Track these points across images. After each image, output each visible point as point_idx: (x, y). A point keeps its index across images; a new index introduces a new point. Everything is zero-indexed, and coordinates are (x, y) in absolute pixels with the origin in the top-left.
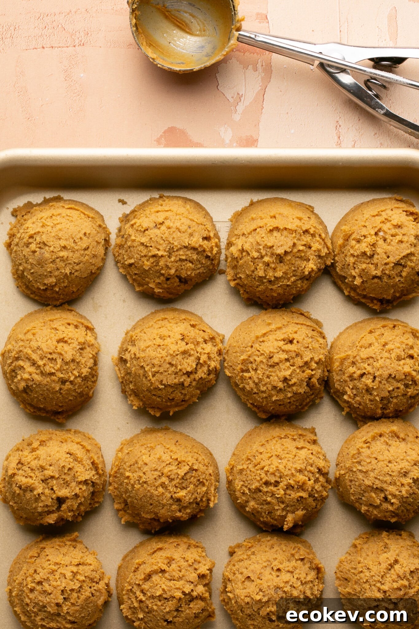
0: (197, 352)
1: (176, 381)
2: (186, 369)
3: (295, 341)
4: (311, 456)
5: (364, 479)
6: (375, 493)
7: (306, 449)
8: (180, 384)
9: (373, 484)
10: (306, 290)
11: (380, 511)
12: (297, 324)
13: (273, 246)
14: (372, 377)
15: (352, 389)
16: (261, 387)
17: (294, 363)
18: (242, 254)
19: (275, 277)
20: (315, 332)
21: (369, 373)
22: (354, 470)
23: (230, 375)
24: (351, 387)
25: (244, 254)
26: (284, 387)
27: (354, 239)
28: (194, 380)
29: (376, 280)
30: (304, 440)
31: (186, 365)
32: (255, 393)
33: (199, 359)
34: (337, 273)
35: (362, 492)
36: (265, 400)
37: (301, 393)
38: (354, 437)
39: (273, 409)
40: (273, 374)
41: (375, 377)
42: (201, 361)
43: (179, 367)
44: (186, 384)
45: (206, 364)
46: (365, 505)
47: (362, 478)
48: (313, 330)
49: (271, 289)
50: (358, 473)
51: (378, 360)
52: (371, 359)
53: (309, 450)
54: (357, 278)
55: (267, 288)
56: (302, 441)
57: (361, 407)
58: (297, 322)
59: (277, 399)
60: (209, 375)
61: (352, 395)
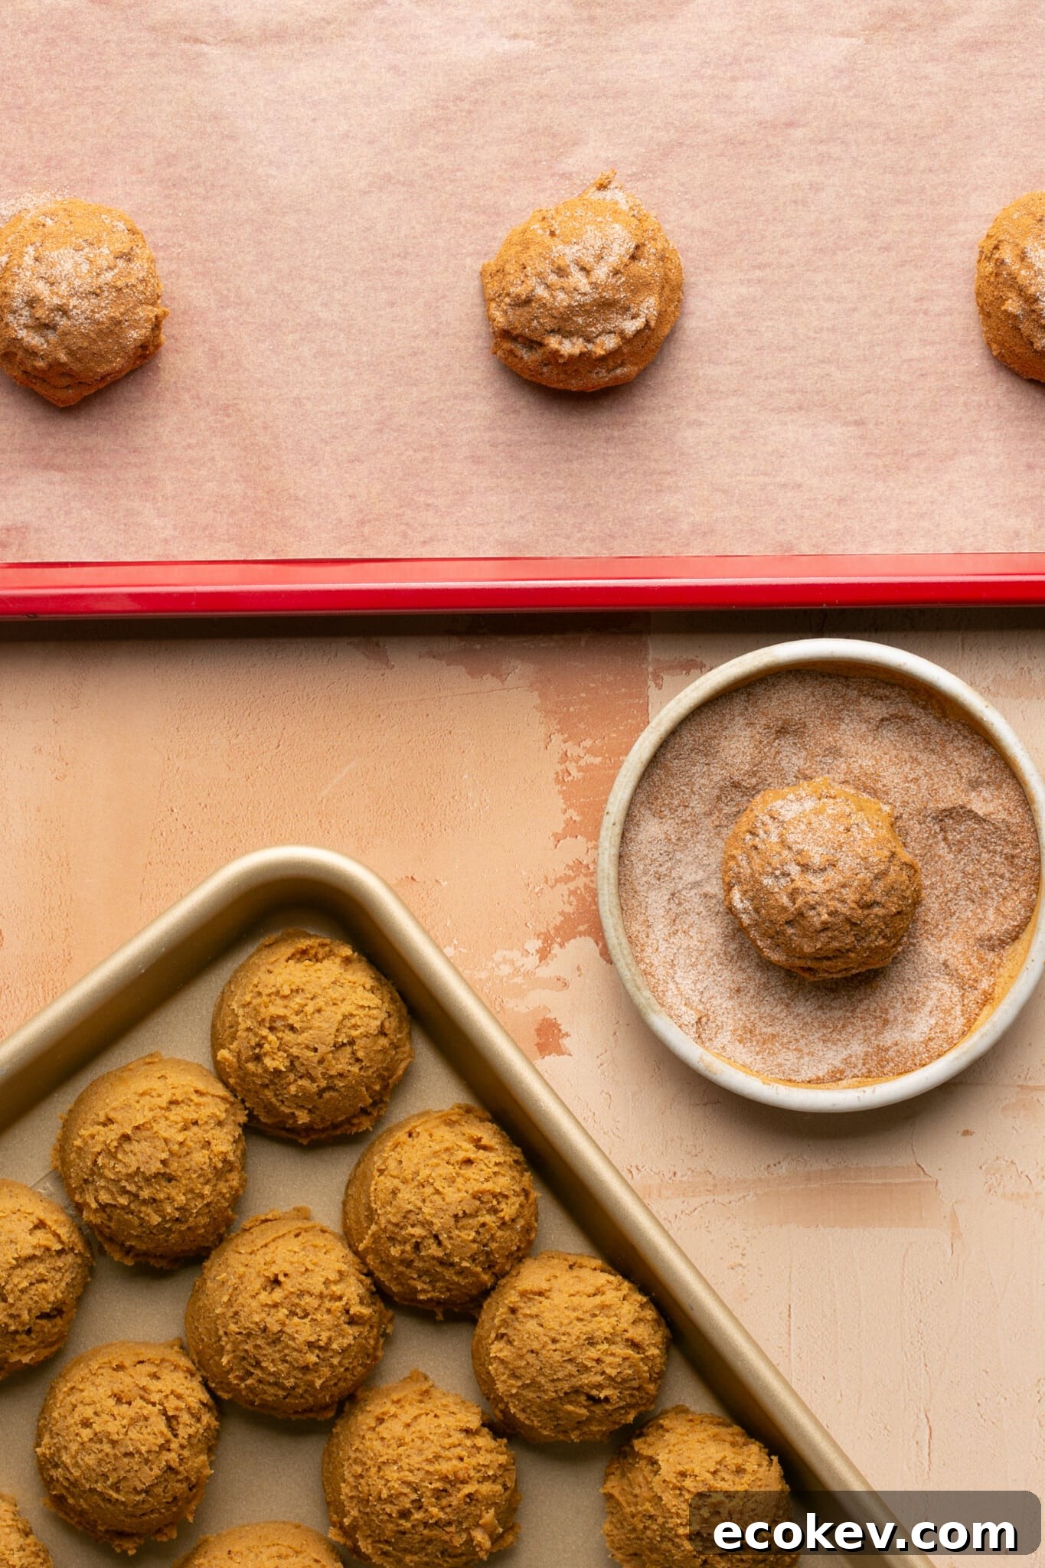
0: (154, 1404)
1: (156, 1472)
2: (155, 1444)
3: (281, 1278)
4: (436, 1421)
5: (539, 1394)
6: (571, 1403)
7: (423, 1417)
8: (165, 1472)
9: (556, 1392)
10: (242, 1186)
11: (600, 1422)
12: (266, 1245)
13: (138, 1168)
14: (431, 1241)
15: (420, 1277)
16: (286, 1382)
17: (304, 1310)
18: (105, 1212)
19: (177, 1209)
20: (303, 1234)
21: (424, 1238)
22: (514, 1391)
23: (230, 1396)
24: (415, 1276)
25: (108, 1210)
26: (318, 1356)
27: (247, 1061)
28: (182, 1447)
29: (326, 1095)
30: (411, 1404)
31: (151, 1438)
32: (285, 1398)
33: (164, 1413)
34: (266, 1124)
35: (552, 1415)
36: (306, 1396)
37: (350, 1345)
38: (479, 1341)
39: (331, 1396)
40: (286, 1351)
41: (436, 1237)
42: (170, 1413)
43: (143, 1449)
44: (175, 1464)
45: (181, 1410)
46: (573, 1430)
47: (534, 1396)
48: (297, 1236)
49: (189, 1228)
50: (525, 1393)
51: (420, 1209)
52: (409, 1216)
53: (427, 1414)
54: (297, 1113)
55: (181, 1232)
56: (407, 1407)
57: (454, 1293)
58: (264, 1243)
59: (321, 1381)
60: (199, 1420)
61: (425, 1287)
